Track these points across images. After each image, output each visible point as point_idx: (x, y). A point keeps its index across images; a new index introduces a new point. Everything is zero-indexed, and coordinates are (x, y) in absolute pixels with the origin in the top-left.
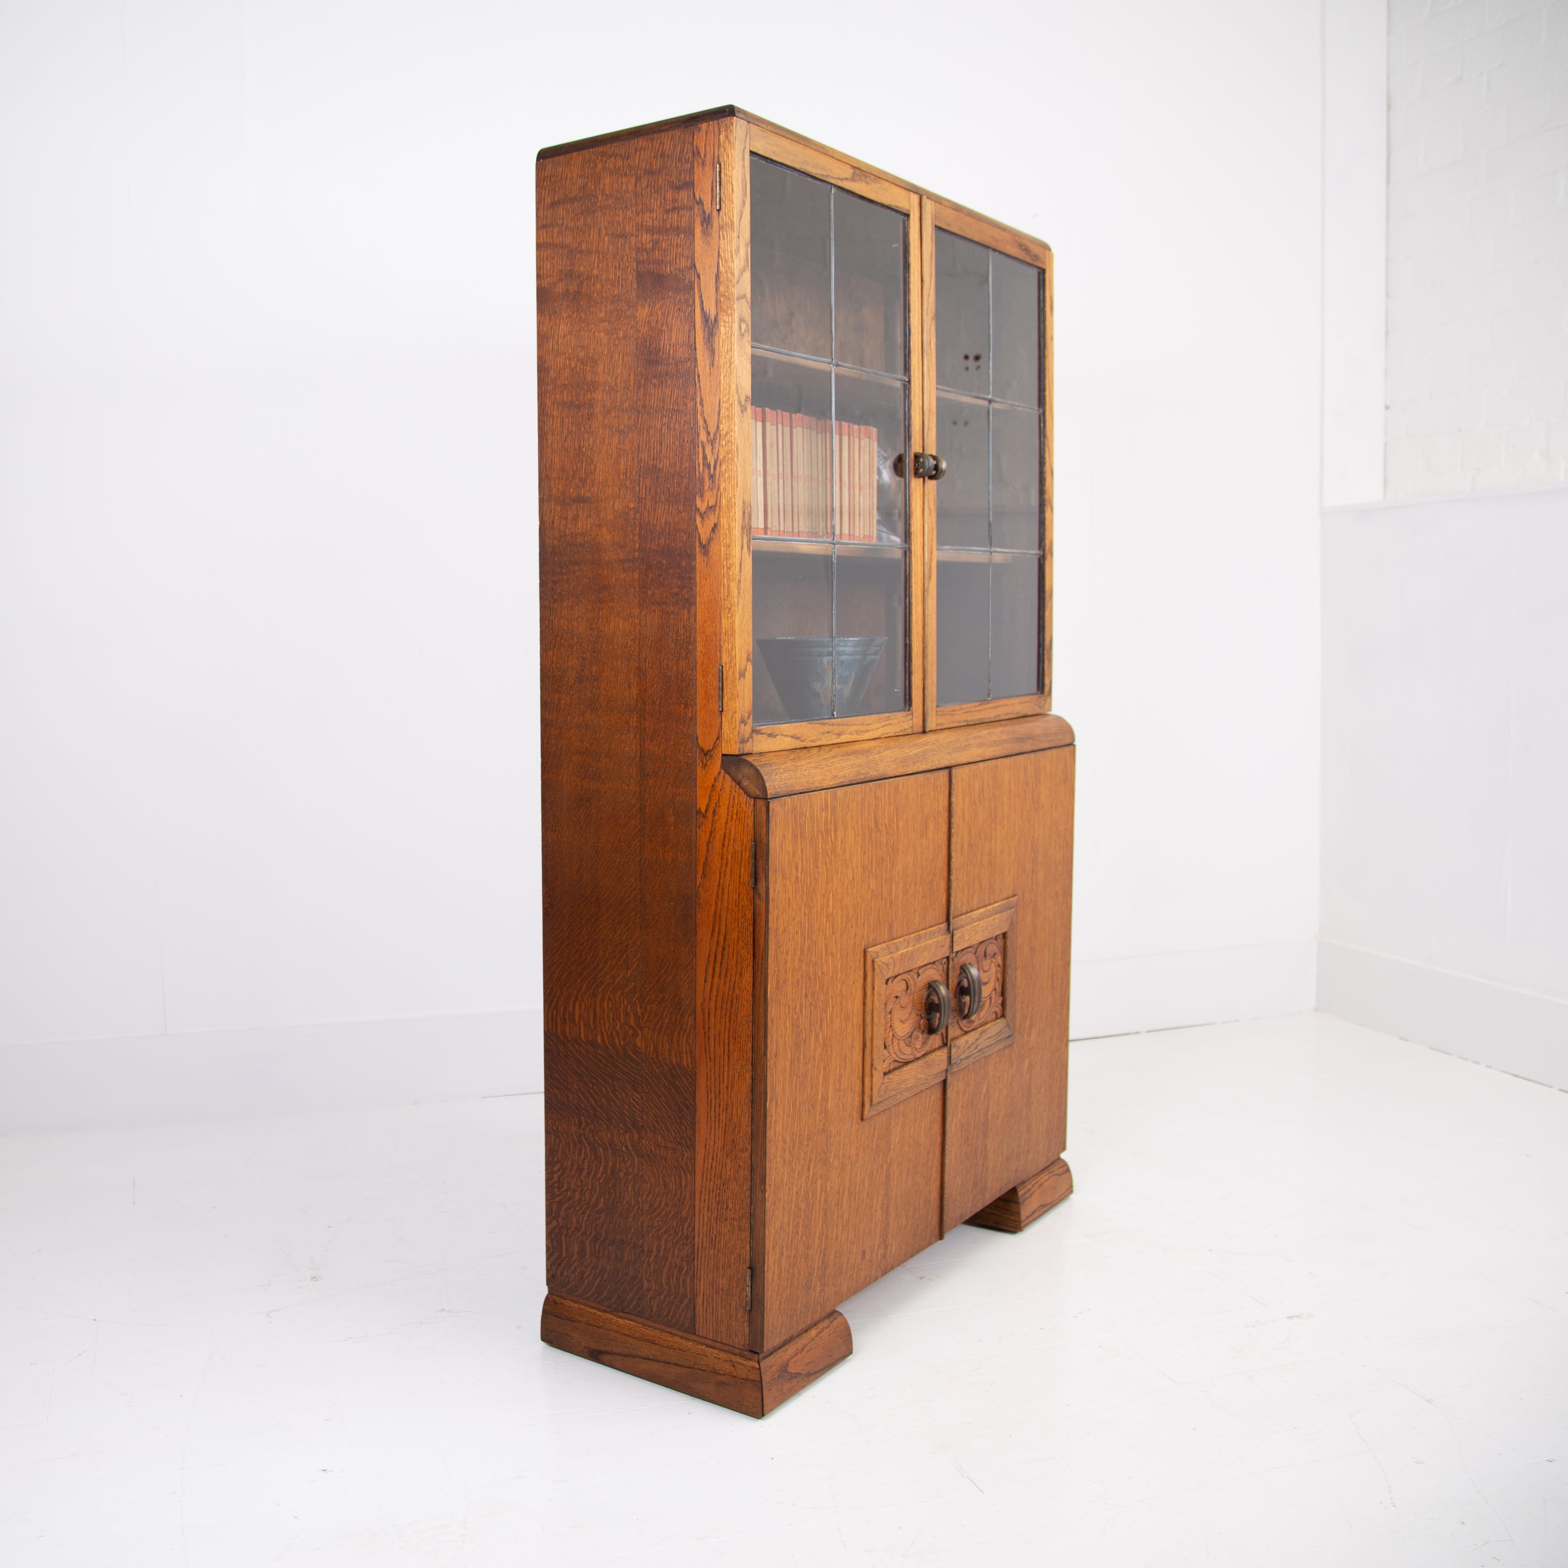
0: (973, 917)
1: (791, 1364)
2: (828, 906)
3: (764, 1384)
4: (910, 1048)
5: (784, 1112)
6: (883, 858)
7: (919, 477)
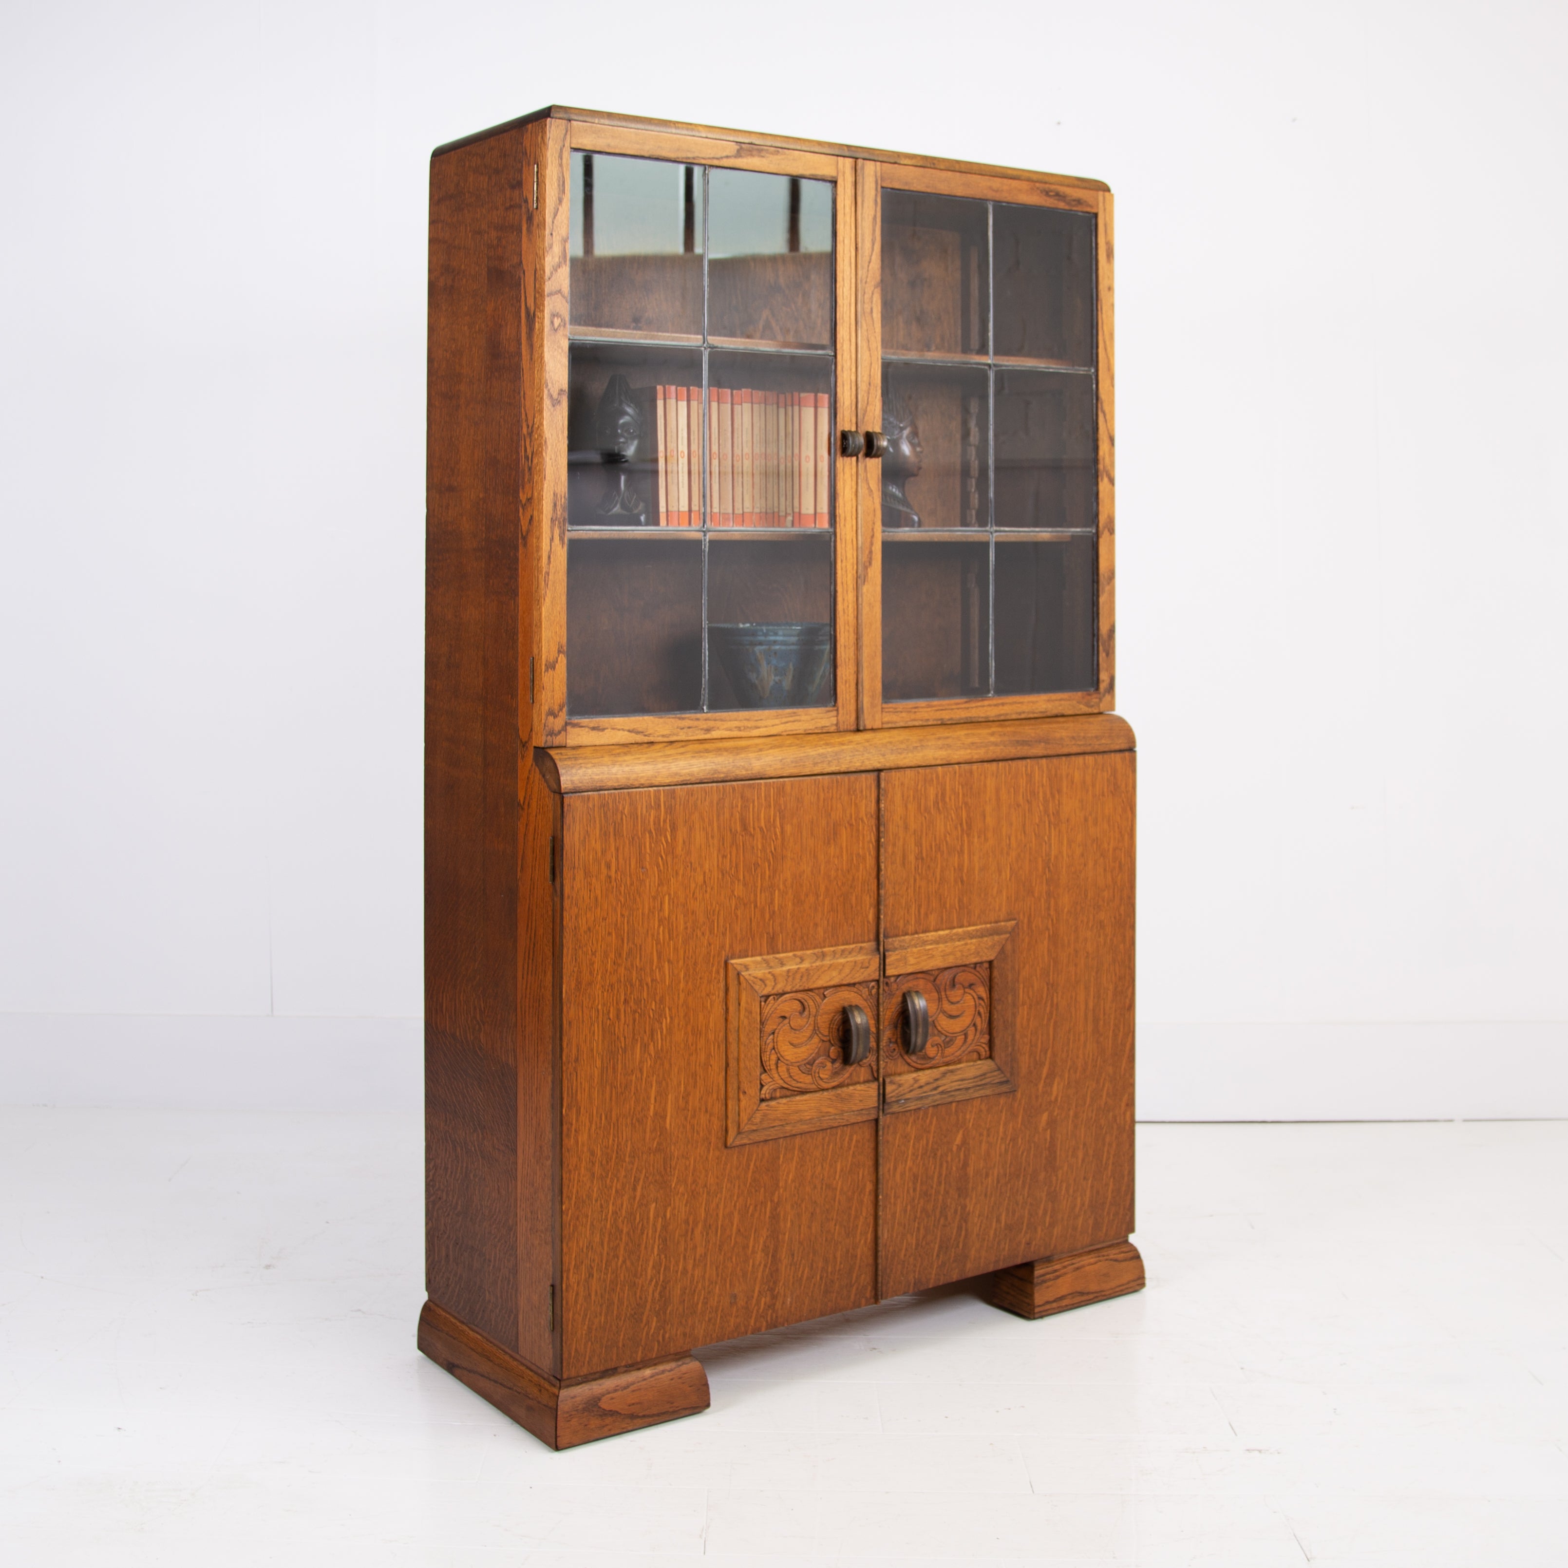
0: (925, 939)
1: (604, 1399)
2: (661, 909)
3: (559, 1413)
4: (810, 1077)
5: (591, 1123)
6: (756, 865)
7: (851, 455)
